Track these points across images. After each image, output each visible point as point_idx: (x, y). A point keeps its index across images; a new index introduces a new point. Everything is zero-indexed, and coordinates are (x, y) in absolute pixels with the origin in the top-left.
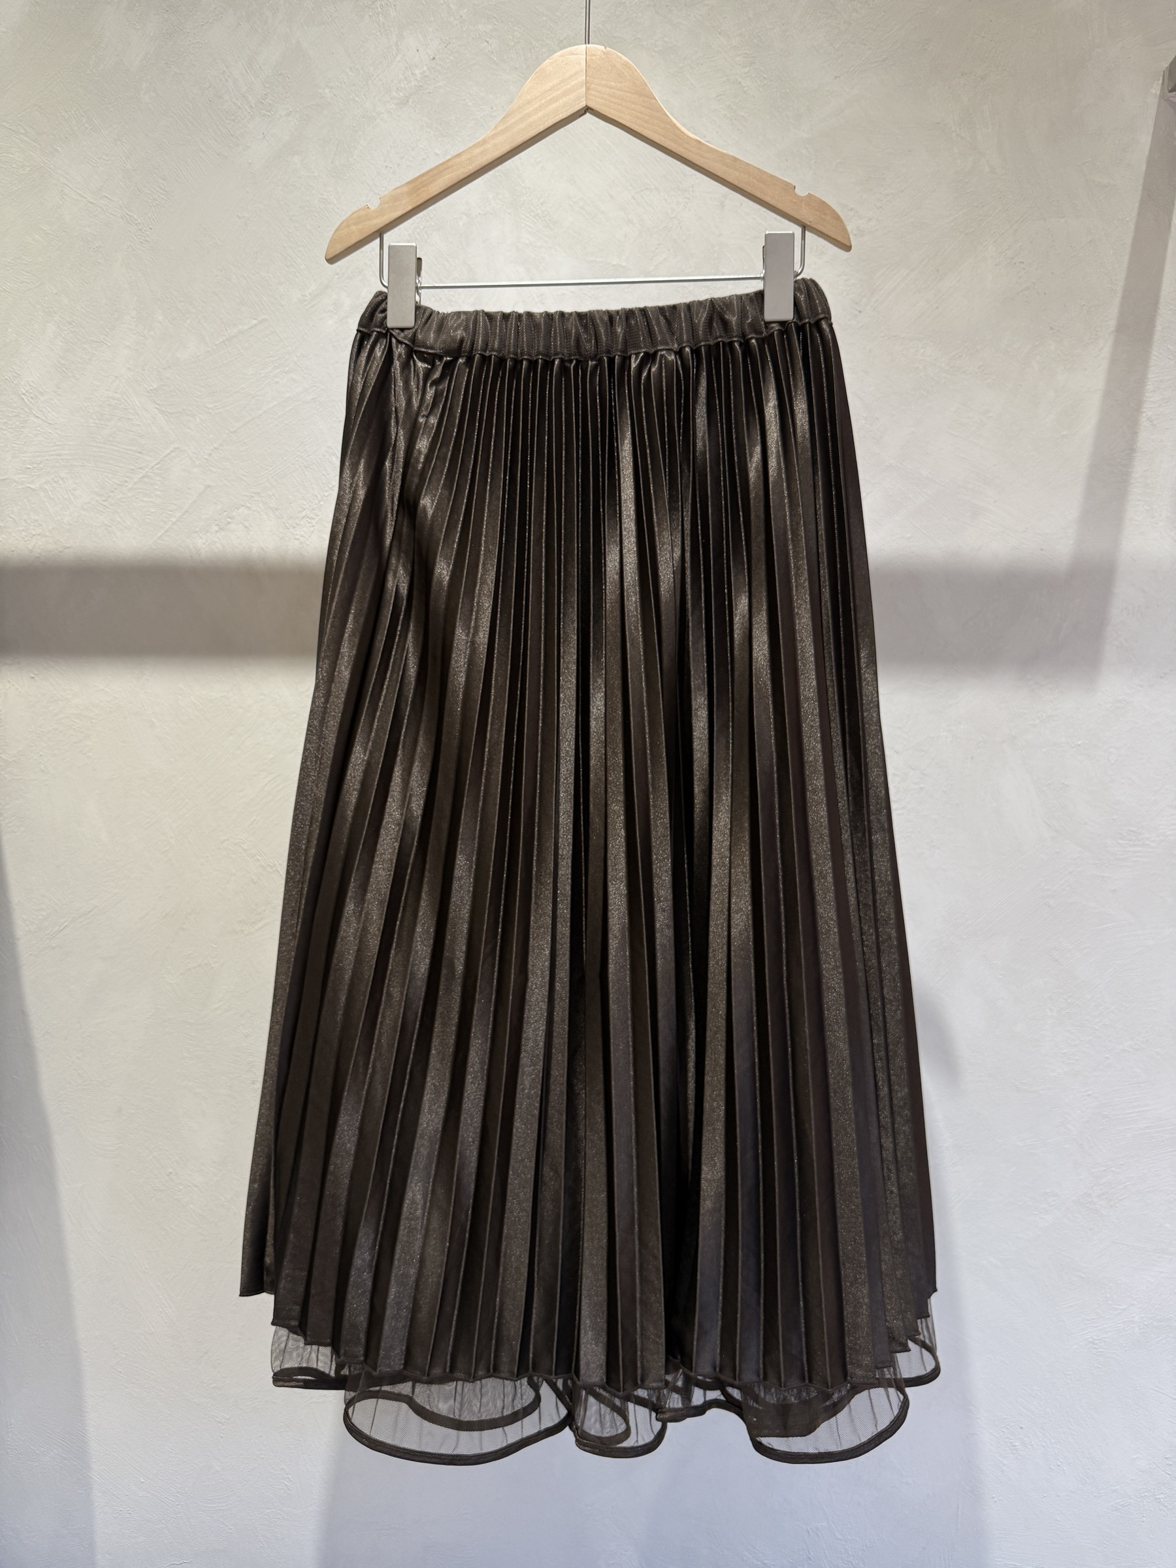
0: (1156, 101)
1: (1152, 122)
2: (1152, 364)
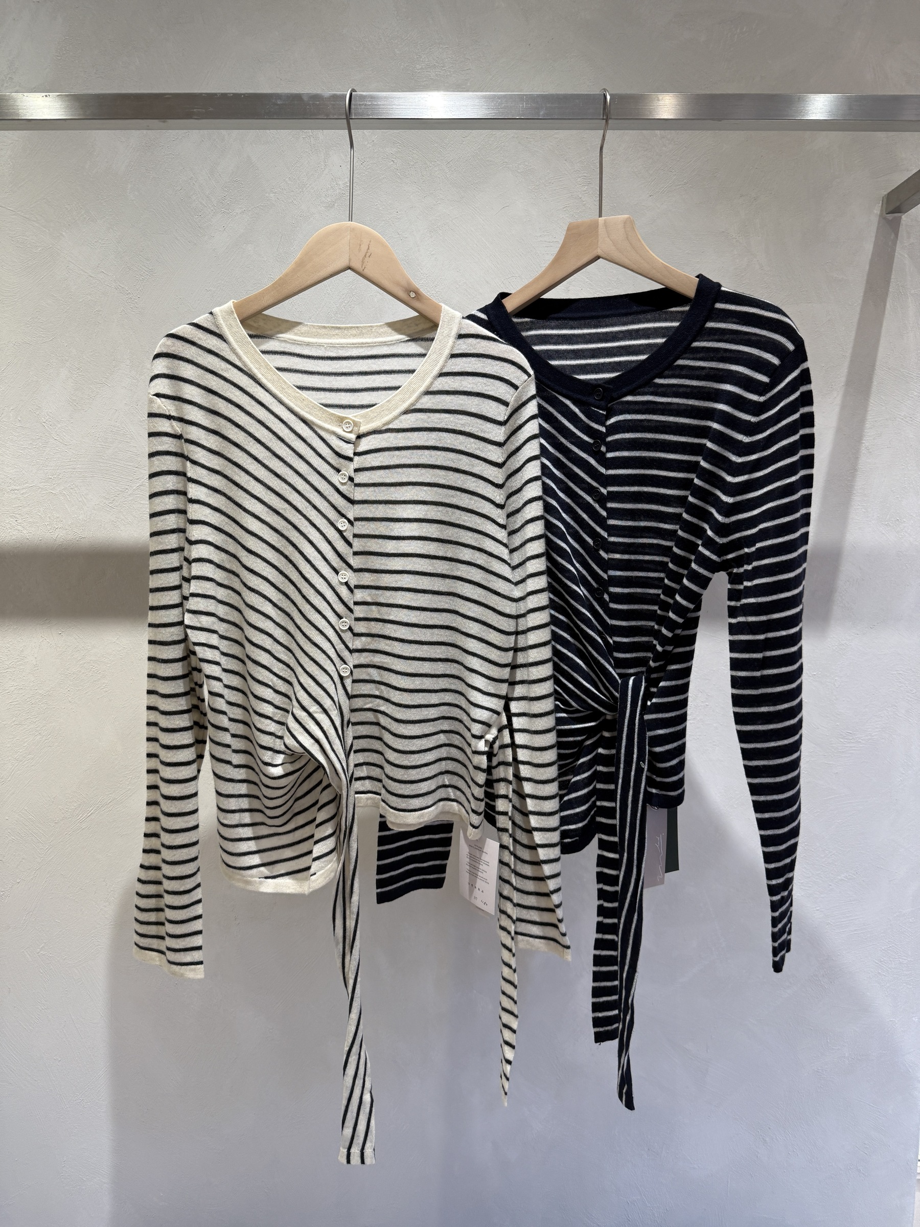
0: (877, 218)
1: (873, 234)
2: (869, 409)
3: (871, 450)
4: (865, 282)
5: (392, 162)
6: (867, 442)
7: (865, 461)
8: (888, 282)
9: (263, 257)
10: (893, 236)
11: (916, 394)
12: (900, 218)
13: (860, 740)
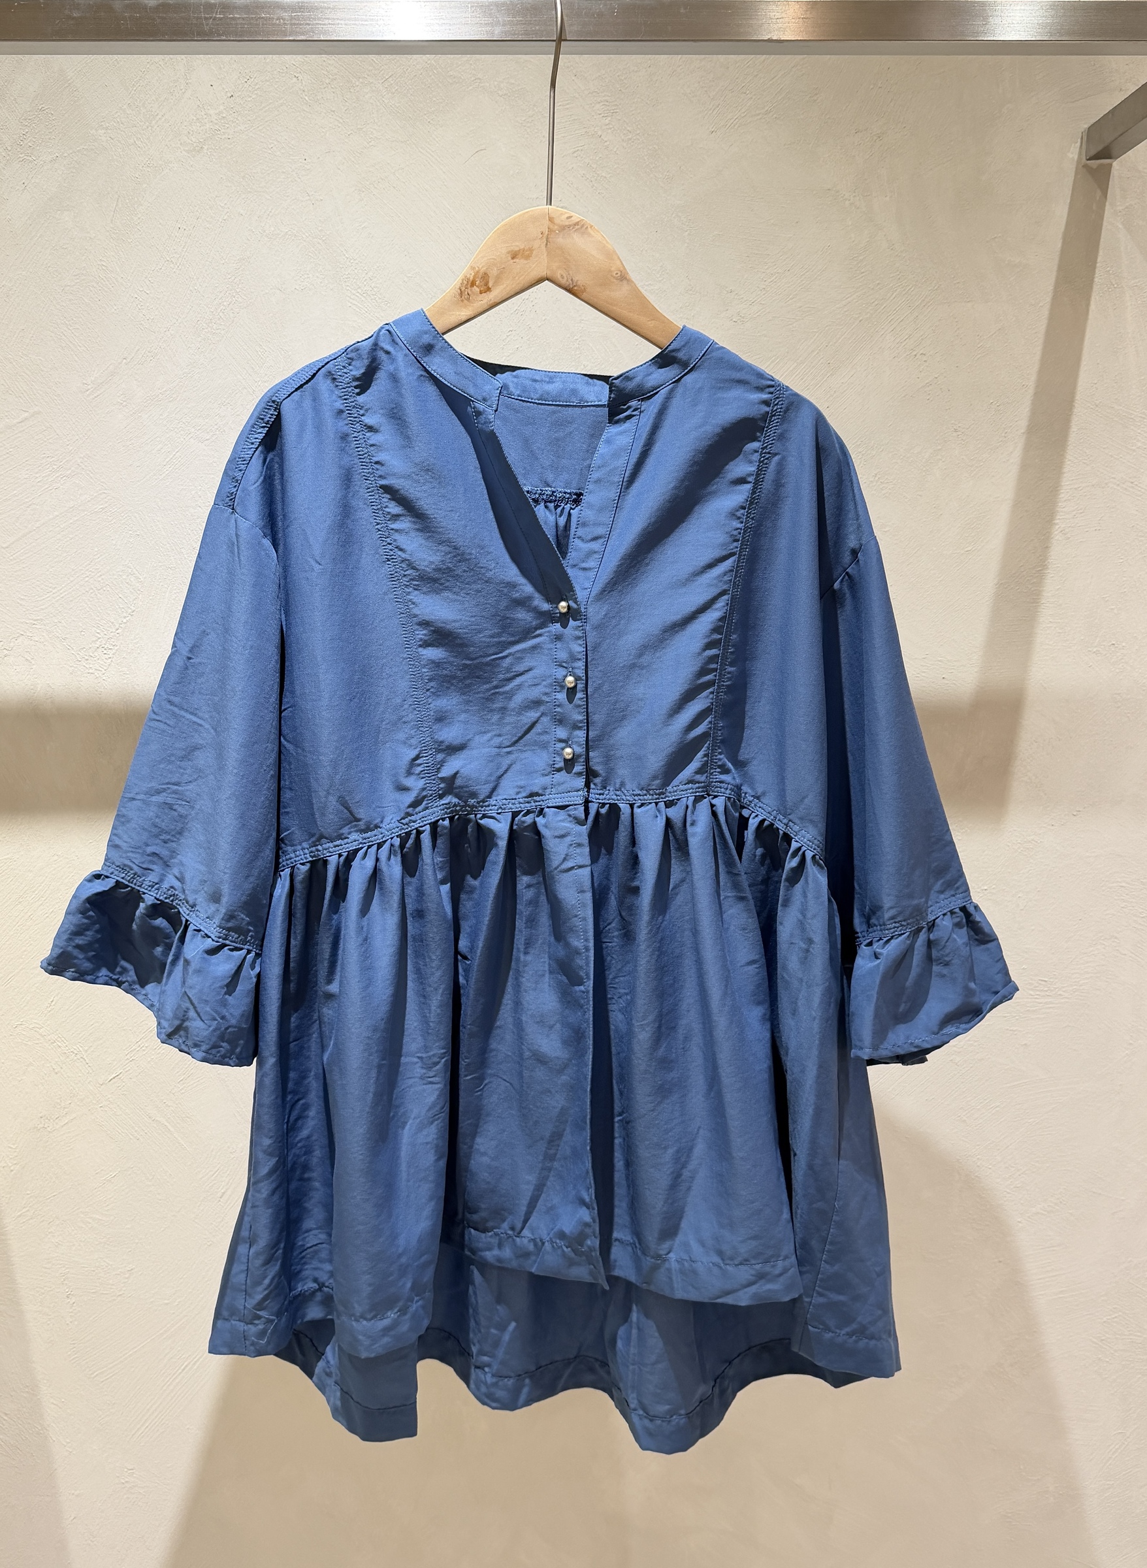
0: (1074, 166)
1: (1068, 192)
2: (1065, 470)
3: (1069, 535)
4: (1055, 268)
5: (295, 79)
6: (1061, 521)
7: (1059, 553)
8: (1095, 268)
9: (88, 232)
10: (1099, 193)
11: (1139, 444)
12: (1111, 165)
13: (1059, 993)
